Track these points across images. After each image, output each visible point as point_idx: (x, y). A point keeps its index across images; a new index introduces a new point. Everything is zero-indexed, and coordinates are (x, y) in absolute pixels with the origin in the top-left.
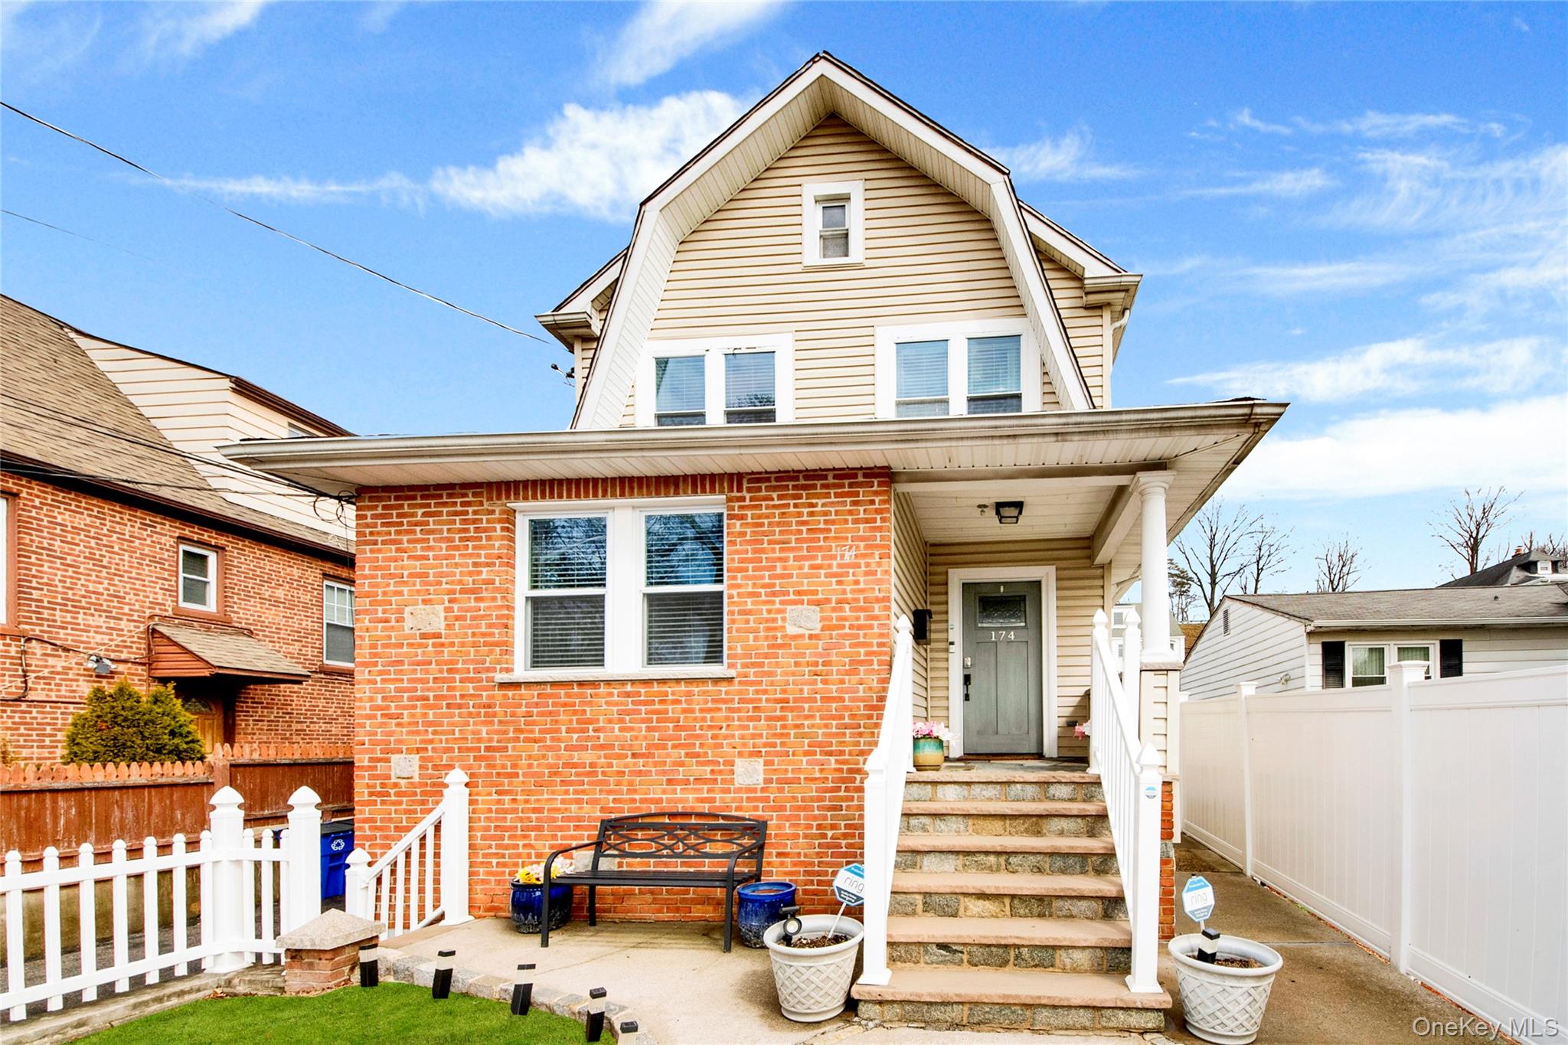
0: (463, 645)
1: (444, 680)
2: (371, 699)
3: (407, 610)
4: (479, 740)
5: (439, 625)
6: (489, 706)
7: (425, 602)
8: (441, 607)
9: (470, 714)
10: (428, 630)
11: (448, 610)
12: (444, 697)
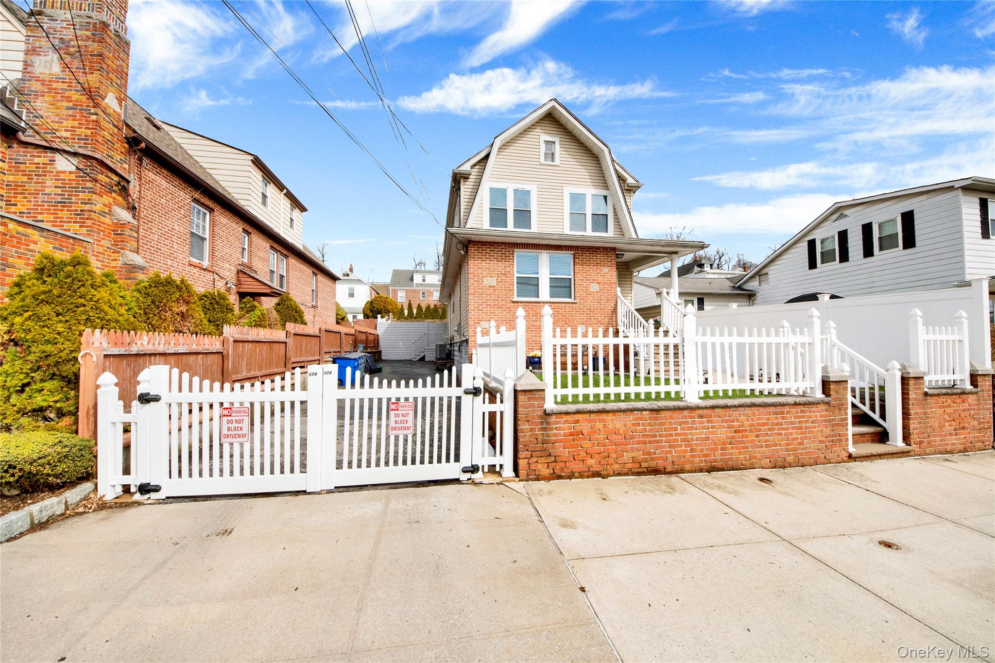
0: (502, 290)
1: (496, 300)
2: (474, 305)
3: (484, 279)
4: (507, 318)
5: (495, 284)
6: (510, 308)
7: (490, 277)
8: (495, 279)
9: (504, 310)
10: (491, 285)
11: (497, 279)
12: (496, 305)
